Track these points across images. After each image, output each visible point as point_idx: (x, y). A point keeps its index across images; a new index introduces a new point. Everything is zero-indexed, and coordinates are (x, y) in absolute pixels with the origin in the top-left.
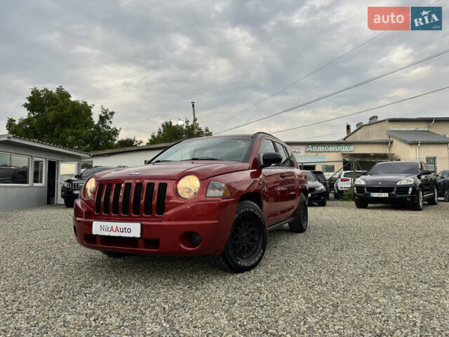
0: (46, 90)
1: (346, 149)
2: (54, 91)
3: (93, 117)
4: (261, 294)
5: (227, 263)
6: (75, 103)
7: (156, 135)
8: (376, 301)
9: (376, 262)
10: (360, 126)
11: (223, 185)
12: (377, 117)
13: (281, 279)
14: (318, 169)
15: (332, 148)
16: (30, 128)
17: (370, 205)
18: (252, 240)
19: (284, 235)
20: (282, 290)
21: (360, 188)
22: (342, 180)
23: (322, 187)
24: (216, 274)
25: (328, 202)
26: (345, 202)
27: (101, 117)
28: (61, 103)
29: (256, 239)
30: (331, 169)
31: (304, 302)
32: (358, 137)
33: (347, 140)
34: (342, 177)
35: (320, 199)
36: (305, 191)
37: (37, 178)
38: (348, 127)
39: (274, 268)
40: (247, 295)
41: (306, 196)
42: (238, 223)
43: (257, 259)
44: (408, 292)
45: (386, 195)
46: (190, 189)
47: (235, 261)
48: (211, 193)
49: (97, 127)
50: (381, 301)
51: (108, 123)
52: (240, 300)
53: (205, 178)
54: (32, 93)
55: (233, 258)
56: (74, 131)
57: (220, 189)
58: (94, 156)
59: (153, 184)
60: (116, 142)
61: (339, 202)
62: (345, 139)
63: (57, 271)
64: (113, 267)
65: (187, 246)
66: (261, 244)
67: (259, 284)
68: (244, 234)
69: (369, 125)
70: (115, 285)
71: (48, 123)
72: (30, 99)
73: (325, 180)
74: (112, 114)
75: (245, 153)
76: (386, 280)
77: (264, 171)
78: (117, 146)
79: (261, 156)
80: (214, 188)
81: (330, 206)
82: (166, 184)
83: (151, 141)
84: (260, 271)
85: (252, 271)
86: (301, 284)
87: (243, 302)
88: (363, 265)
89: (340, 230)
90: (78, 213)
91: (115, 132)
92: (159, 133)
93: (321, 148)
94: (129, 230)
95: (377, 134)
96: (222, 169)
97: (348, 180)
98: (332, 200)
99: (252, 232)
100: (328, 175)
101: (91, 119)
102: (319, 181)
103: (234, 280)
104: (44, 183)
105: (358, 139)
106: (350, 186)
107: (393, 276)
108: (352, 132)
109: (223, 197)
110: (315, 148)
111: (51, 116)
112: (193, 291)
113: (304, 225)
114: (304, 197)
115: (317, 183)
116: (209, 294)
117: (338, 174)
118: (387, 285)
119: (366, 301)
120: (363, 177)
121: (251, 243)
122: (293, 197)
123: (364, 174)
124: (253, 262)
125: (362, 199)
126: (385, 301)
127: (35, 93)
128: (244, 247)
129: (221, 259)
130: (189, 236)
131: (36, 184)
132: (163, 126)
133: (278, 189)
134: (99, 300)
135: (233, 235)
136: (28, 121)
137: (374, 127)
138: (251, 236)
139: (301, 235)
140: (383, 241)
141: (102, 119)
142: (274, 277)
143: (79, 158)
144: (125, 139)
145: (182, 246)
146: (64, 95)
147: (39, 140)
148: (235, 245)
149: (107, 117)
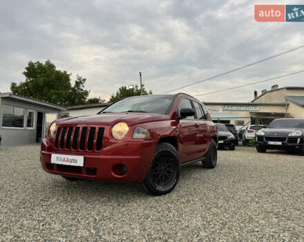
0: (38, 62)
1: (253, 109)
2: (44, 63)
3: (71, 82)
4: (170, 212)
5: (148, 188)
6: (58, 72)
7: (115, 96)
8: (257, 222)
9: (263, 193)
10: (264, 92)
11: (146, 130)
12: (277, 86)
13: (188, 201)
14: (232, 123)
15: (242, 108)
16: (27, 89)
17: (267, 151)
18: (168, 172)
19: (198, 170)
20: (186, 210)
21: (260, 138)
22: (248, 132)
23: (232, 136)
24: (139, 196)
25: (236, 148)
26: (250, 148)
27: (76, 82)
28: (49, 72)
29: (172, 171)
30: (241, 123)
31: (201, 220)
32: (263, 100)
33: (255, 102)
34: (249, 129)
35: (230, 145)
36: (216, 138)
37: (29, 124)
38: (256, 93)
39: (184, 193)
40: (159, 212)
41: (216, 142)
42: (157, 159)
43: (171, 186)
44: (283, 217)
45: (280, 143)
46: (122, 133)
47: (154, 186)
48: (136, 136)
49: (73, 89)
50: (260, 222)
51: (81, 87)
52: (153, 216)
53: (132, 125)
54: (29, 64)
55: (153, 185)
56: (57, 91)
57: (143, 133)
58: (70, 110)
59: (95, 128)
60: (87, 100)
61: (245, 148)
62: (253, 101)
63: (28, 188)
64: (68, 188)
65: (117, 174)
66: (175, 175)
67: (170, 205)
68: (162, 167)
69: (272, 91)
70: (65, 201)
71: (39, 86)
72: (27, 69)
73: (236, 131)
74: (84, 80)
75: (167, 108)
76: (268, 207)
77: (181, 121)
78: (87, 103)
79: (180, 110)
80: (139, 132)
81: (237, 150)
82: (104, 128)
83: (111, 100)
84: (173, 195)
85: (167, 195)
86: (202, 206)
87: (154, 218)
88: (252, 195)
89: (241, 168)
90: (43, 147)
91: (86, 93)
92: (117, 94)
93: (235, 108)
94: (76, 161)
95: (277, 98)
96: (147, 119)
97: (252, 132)
98: (240, 146)
99: (168, 166)
100: (238, 128)
101: (69, 83)
102: (231, 131)
103: (152, 201)
104: (34, 127)
105: (263, 102)
106: (254, 136)
107: (275, 204)
108: (258, 96)
109: (145, 139)
110: (230, 108)
111: (41, 80)
112: (120, 207)
113: (213, 163)
114: (215, 142)
115: (229, 133)
116: (131, 211)
117: (246, 127)
118: (269, 210)
119: (249, 222)
120: (263, 129)
121: (167, 175)
122: (205, 142)
123: (264, 127)
124: (168, 188)
125: (262, 145)
126: (263, 222)
127: (31, 65)
128: (161, 177)
129: (144, 185)
130: (118, 167)
131: (28, 128)
132: (120, 89)
133: (198, 135)
134: (52, 210)
135: (153, 167)
136: (26, 84)
137: (275, 93)
138: (168, 169)
139: (211, 170)
140: (273, 178)
141: (78, 84)
142: (183, 200)
143: (59, 110)
144: (93, 98)
145: (113, 174)
146: (51, 66)
147: (34, 98)
148: (155, 175)
149: (81, 82)
